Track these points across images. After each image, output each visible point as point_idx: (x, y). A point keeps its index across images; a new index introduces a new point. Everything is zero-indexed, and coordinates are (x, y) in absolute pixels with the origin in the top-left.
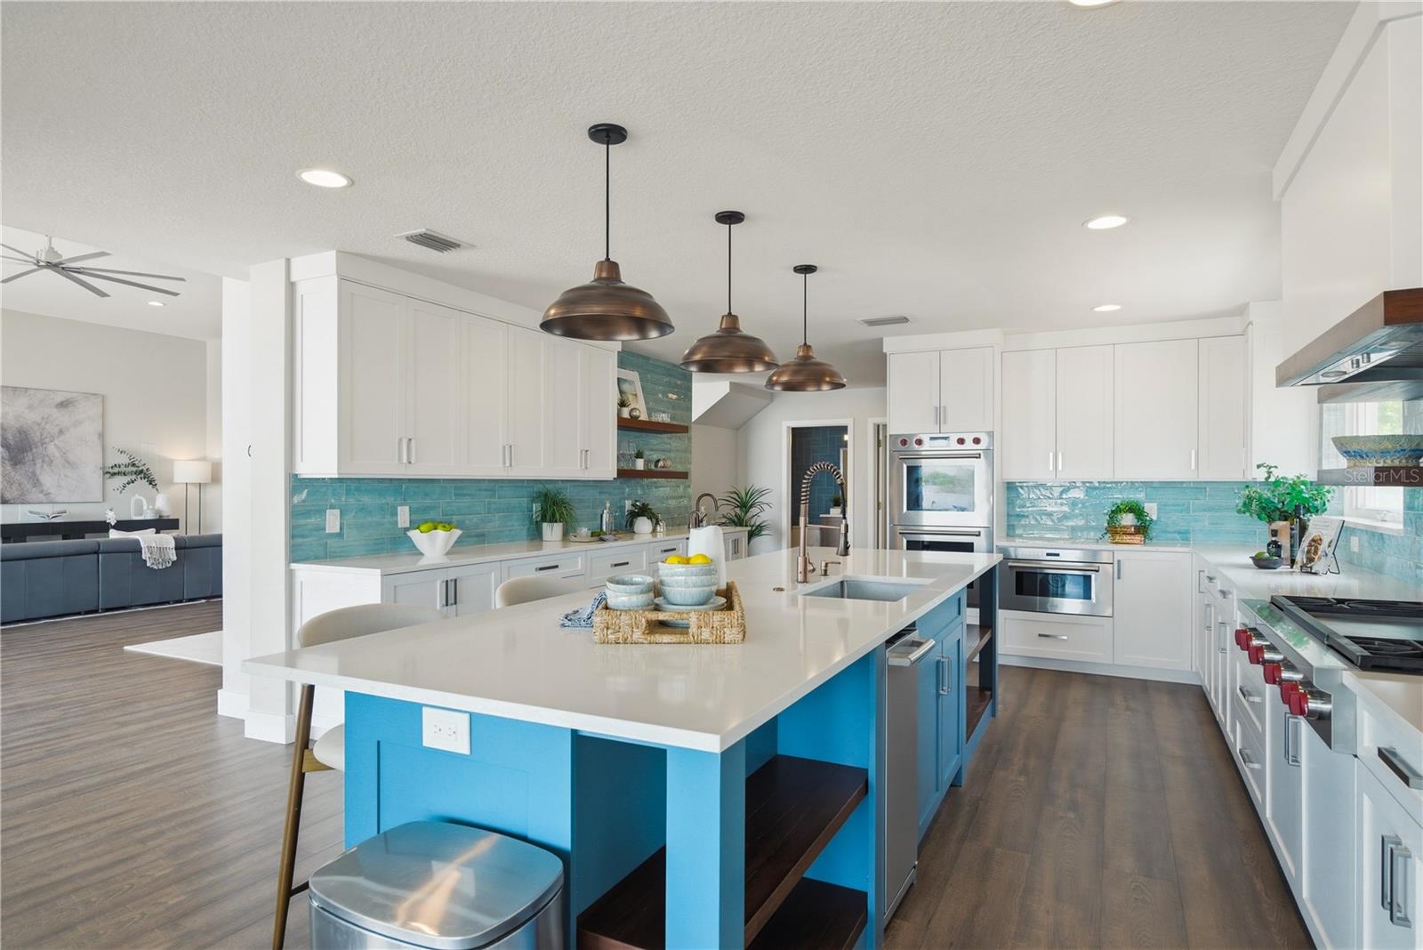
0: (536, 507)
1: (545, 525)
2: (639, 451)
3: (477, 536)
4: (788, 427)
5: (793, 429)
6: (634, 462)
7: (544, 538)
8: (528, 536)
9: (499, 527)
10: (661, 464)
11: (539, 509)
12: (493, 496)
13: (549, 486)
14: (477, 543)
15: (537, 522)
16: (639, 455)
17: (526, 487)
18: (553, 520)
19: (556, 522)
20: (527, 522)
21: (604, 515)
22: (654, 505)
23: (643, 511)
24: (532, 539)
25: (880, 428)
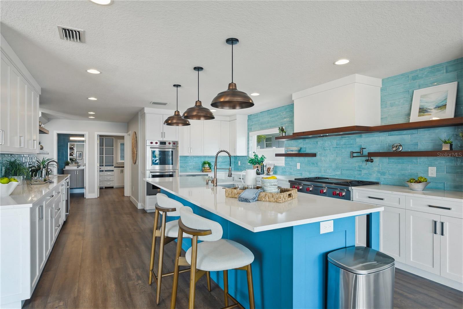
4: (57, 133)
25: (99, 136)
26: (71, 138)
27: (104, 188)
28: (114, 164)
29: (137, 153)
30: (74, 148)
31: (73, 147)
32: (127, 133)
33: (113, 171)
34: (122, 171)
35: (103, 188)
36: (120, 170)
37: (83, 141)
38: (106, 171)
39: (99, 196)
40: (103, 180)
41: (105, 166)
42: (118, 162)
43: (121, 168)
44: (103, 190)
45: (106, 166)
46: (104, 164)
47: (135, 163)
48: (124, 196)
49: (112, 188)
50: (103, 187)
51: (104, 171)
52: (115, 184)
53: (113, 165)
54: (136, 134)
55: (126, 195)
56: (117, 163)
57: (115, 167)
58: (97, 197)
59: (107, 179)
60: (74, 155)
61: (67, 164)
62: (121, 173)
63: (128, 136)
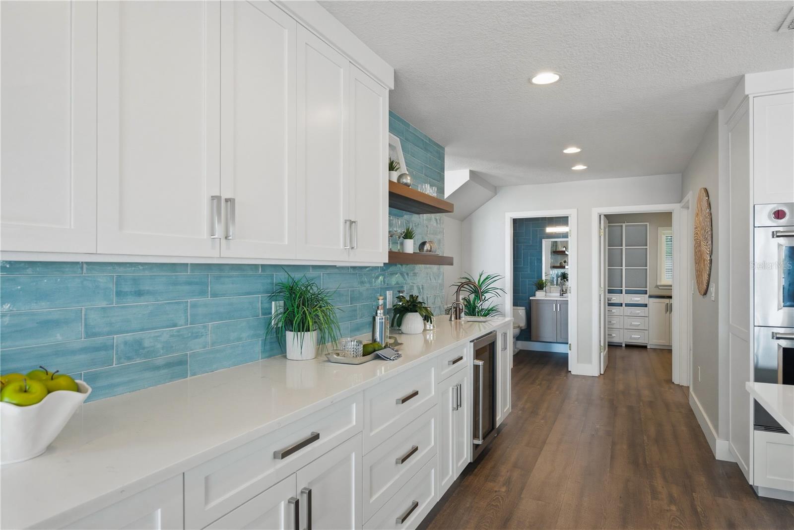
0: (276, 307)
1: (290, 335)
2: (408, 230)
3: (169, 365)
4: (511, 218)
5: (514, 219)
6: (402, 244)
7: (289, 356)
8: (263, 352)
9: (213, 344)
10: (427, 247)
11: (282, 310)
12: (203, 293)
13: (297, 276)
14: (173, 377)
15: (277, 328)
16: (408, 235)
17: (260, 276)
18: (303, 327)
19: (308, 330)
20: (262, 332)
21: (378, 319)
22: (426, 297)
23: (412, 305)
24: (270, 356)
25: (602, 217)
26: (549, 230)
27: (624, 345)
28: (648, 289)
29: (711, 260)
30: (566, 252)
31: (564, 249)
32: (680, 202)
33: (646, 305)
34: (669, 309)
35: (621, 346)
36: (664, 306)
37: (566, 235)
38: (627, 305)
39: (602, 373)
40: (622, 327)
41: (626, 293)
42: (658, 284)
43: (667, 301)
44: (618, 353)
45: (628, 292)
46: (624, 289)
47: (705, 293)
48: (670, 381)
49: (644, 347)
50: (622, 343)
51: (624, 305)
52: (652, 340)
53: (646, 292)
54: (708, 196)
55: (676, 379)
56: (657, 287)
57: (650, 297)
58: (597, 374)
59: (631, 325)
60: (566, 267)
61: (540, 286)
62: (666, 312)
63: (685, 212)
